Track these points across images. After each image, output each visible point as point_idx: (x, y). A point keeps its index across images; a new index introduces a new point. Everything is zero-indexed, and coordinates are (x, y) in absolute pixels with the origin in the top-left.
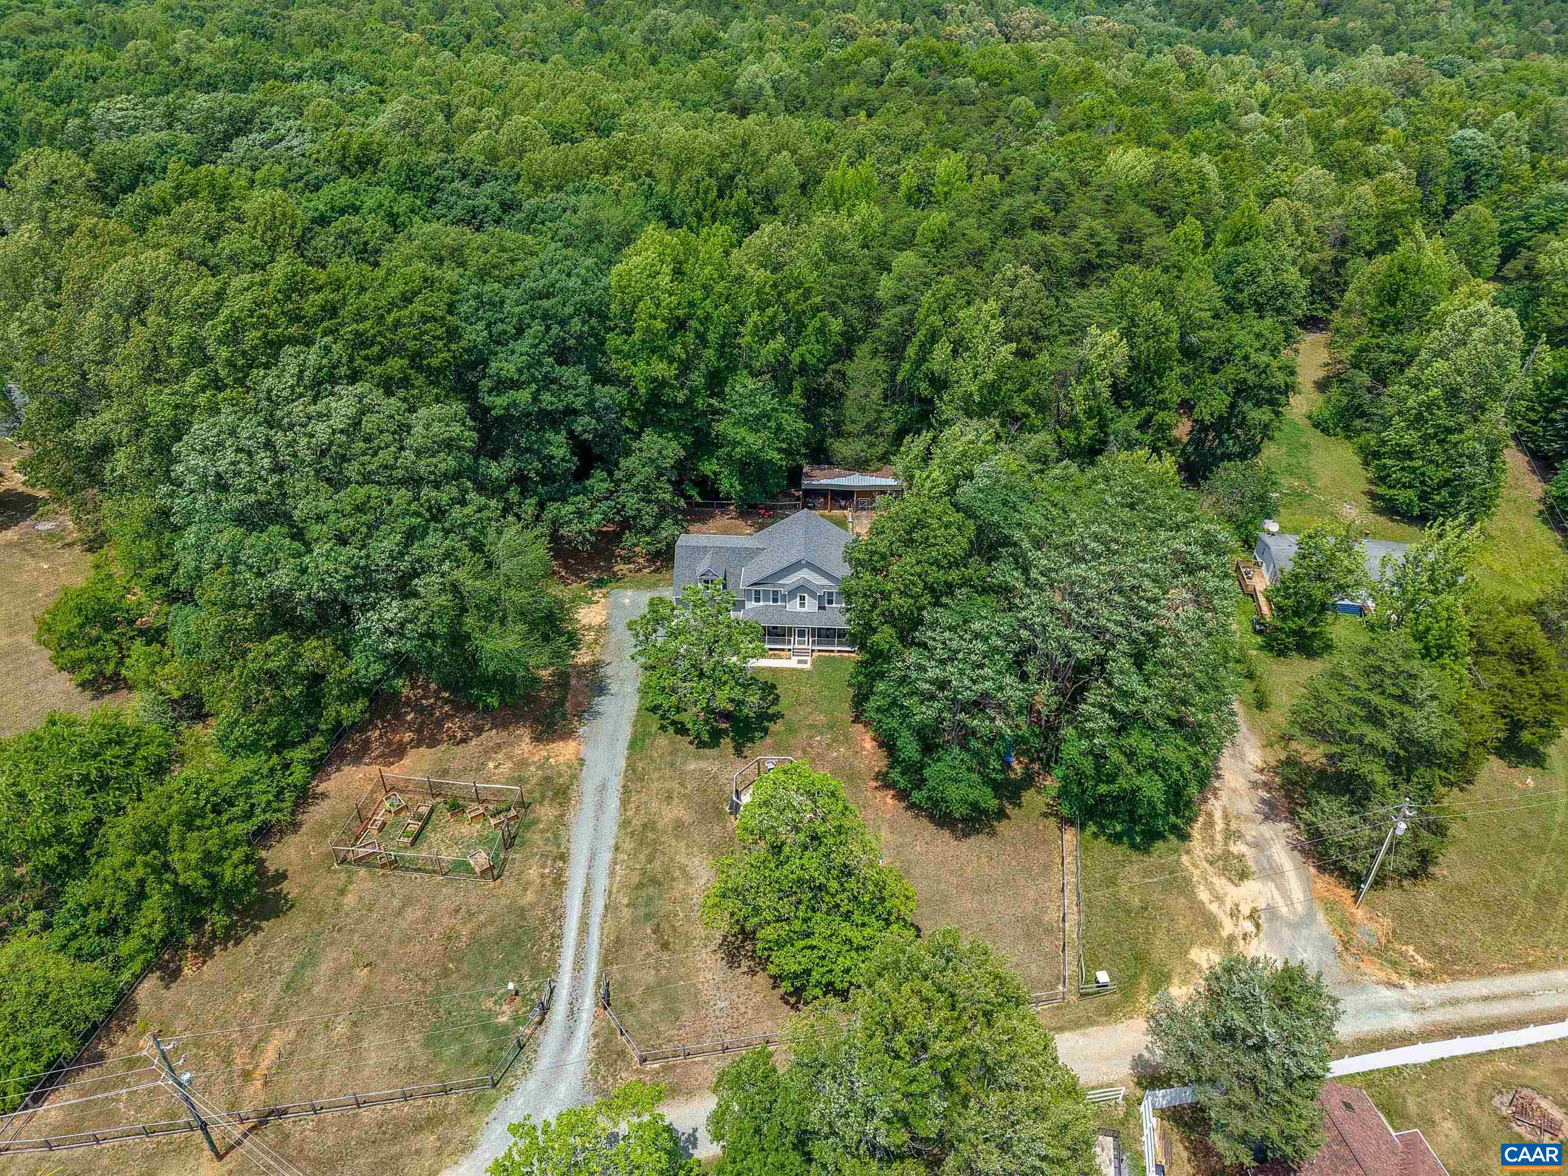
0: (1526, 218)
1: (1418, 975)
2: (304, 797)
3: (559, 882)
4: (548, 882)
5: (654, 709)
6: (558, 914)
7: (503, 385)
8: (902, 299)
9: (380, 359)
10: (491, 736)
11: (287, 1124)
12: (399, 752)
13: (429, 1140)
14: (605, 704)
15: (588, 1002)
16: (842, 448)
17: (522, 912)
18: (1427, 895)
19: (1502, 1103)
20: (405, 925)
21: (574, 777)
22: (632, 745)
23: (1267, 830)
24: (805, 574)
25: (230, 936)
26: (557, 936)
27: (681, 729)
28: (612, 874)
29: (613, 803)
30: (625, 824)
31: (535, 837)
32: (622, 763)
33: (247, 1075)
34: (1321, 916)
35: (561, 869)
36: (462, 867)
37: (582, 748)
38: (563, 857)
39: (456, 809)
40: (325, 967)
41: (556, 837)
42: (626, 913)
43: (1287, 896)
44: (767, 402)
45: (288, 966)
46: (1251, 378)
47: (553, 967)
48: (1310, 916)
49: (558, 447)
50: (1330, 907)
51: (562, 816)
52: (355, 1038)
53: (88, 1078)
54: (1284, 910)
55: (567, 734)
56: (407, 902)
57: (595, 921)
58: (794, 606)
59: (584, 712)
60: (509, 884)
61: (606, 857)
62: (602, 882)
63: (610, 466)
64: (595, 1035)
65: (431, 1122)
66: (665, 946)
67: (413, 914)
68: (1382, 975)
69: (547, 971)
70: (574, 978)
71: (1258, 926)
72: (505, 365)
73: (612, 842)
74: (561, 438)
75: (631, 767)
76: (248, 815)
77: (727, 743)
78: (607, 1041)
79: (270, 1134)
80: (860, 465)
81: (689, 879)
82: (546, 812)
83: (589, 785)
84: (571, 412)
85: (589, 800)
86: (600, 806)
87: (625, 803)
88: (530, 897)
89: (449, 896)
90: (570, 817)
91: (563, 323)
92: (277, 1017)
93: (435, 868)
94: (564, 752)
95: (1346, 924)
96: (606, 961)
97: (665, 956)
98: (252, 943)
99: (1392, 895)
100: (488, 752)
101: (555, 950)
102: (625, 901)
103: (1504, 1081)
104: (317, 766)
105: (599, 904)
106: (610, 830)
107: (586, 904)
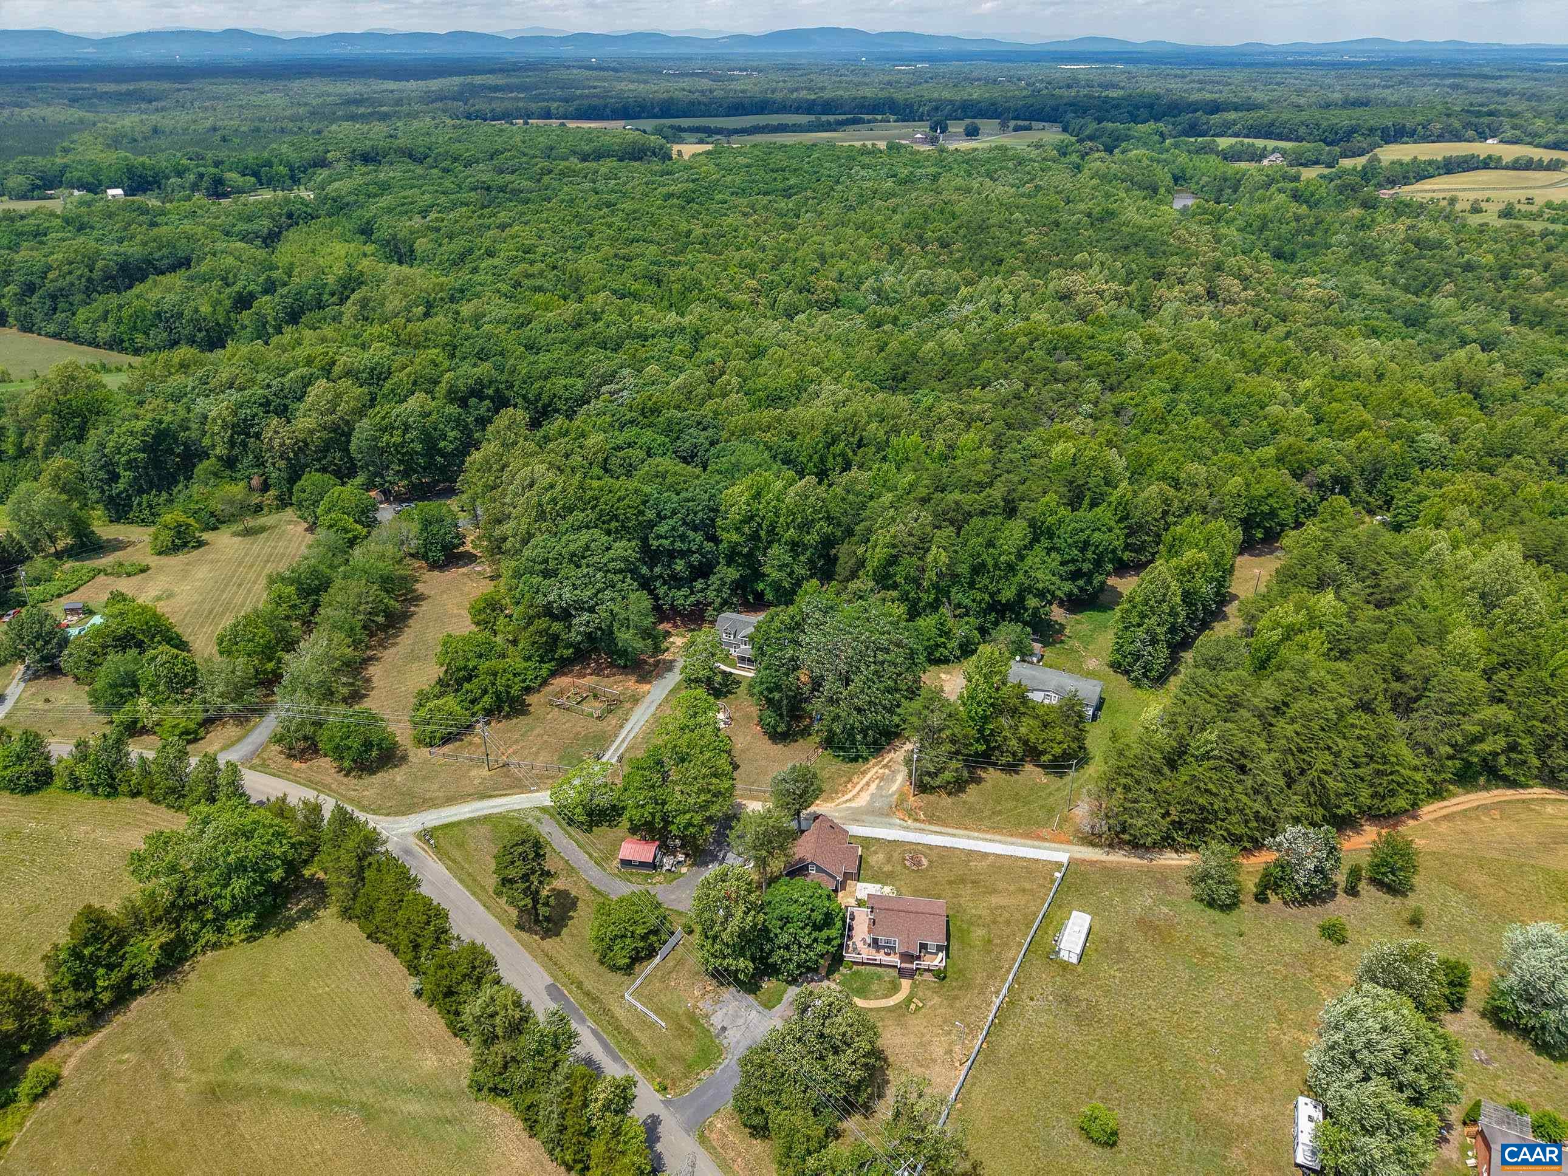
1: (916, 820)
2: (545, 682)
3: (621, 727)
4: (618, 725)
5: (688, 680)
6: (616, 736)
7: (659, 537)
9: (608, 522)
10: (618, 678)
11: (511, 768)
12: (583, 676)
13: (549, 781)
14: (668, 675)
17: (604, 732)
18: (948, 800)
19: (908, 855)
20: (565, 727)
21: (644, 696)
22: (672, 690)
23: (901, 768)
25: (507, 716)
26: (613, 740)
28: (641, 728)
29: (653, 709)
30: (654, 715)
31: (620, 712)
32: (663, 696)
33: (503, 754)
34: (896, 796)
35: (624, 723)
36: (590, 715)
37: (652, 688)
38: (626, 719)
39: (595, 697)
40: (535, 732)
41: (627, 713)
42: (640, 739)
43: (890, 788)
45: (523, 729)
47: (608, 749)
48: (892, 795)
49: (679, 566)
50: (903, 795)
51: (632, 707)
52: (538, 752)
53: (457, 744)
55: (649, 683)
56: (568, 720)
57: (628, 739)
59: (660, 676)
60: (605, 723)
61: (642, 723)
62: (636, 729)
65: (553, 777)
67: (569, 724)
69: (605, 748)
70: (613, 752)
72: (663, 529)
73: (646, 719)
75: (666, 698)
76: (524, 681)
79: (505, 769)
82: (628, 705)
83: (648, 699)
84: (690, 552)
85: (645, 704)
86: (648, 708)
87: (657, 708)
88: (609, 728)
89: (582, 723)
90: (635, 709)
91: (695, 514)
92: (516, 741)
93: (582, 713)
94: (644, 687)
95: (904, 800)
96: (626, 751)
98: (515, 721)
99: (932, 798)
100: (616, 683)
101: (611, 744)
102: (641, 736)
103: (913, 853)
104: (553, 674)
105: (632, 735)
106: (648, 715)
107: (627, 735)
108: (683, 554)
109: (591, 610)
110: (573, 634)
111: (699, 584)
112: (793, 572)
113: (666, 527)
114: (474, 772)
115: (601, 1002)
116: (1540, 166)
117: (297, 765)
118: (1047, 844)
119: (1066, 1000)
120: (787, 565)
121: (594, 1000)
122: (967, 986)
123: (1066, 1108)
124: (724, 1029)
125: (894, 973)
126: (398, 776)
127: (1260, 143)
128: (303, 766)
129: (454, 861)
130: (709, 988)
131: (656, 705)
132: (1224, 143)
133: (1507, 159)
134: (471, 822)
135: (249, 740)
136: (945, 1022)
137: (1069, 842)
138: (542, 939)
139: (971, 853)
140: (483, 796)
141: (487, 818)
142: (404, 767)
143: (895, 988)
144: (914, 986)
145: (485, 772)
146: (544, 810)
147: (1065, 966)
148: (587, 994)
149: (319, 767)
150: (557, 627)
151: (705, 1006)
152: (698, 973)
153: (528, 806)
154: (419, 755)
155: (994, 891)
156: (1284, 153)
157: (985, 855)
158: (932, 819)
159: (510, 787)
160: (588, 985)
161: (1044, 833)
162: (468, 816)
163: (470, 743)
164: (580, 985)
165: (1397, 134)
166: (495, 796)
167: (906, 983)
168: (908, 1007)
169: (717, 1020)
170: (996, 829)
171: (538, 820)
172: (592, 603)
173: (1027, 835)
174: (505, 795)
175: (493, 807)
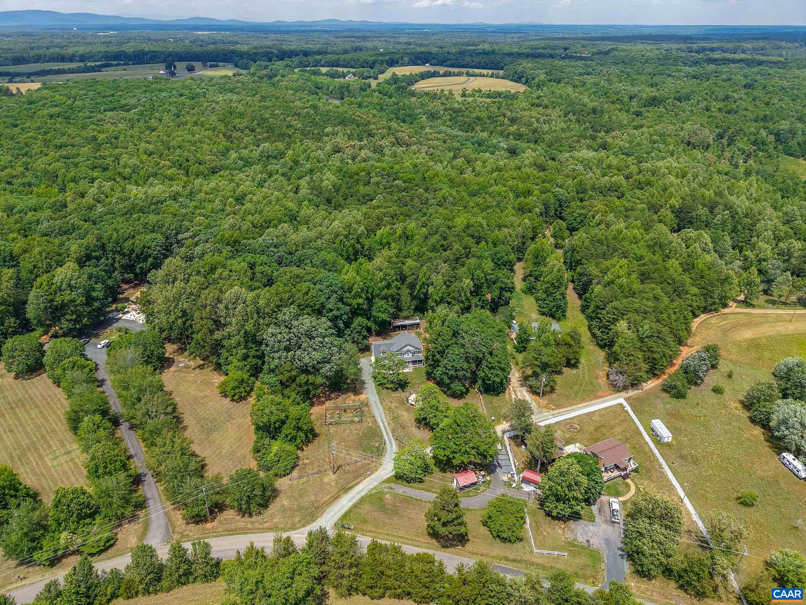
0: (575, 220)
1: (553, 410)
3: (375, 421)
4: (373, 421)
5: (379, 385)
6: (379, 427)
8: (413, 274)
9: (304, 309)
10: (343, 397)
11: (343, 467)
12: (323, 403)
13: (373, 465)
14: (366, 386)
15: (393, 440)
16: (403, 314)
17: (370, 427)
18: (554, 396)
19: (568, 426)
20: (346, 434)
21: (368, 401)
22: (378, 393)
23: (522, 389)
24: (408, 347)
25: (309, 441)
26: (380, 430)
27: (387, 388)
28: (386, 418)
29: (380, 406)
30: (384, 408)
31: (366, 414)
32: (377, 397)
34: (534, 402)
35: (375, 419)
36: (352, 422)
37: (366, 396)
38: (374, 417)
39: (345, 411)
40: (334, 443)
41: (370, 413)
42: (393, 424)
44: (385, 306)
45: (326, 444)
46: (503, 286)
50: (536, 400)
51: (369, 409)
52: (348, 453)
53: (297, 467)
55: (361, 393)
56: (344, 430)
57: (387, 427)
58: (406, 356)
59: (362, 387)
60: (366, 423)
61: (384, 415)
62: (385, 420)
63: (349, 327)
64: (397, 445)
65: (372, 462)
66: (404, 428)
67: (347, 431)
68: (546, 410)
69: (382, 436)
70: (388, 437)
73: (383, 412)
74: (341, 322)
75: (380, 398)
77: (399, 389)
78: (400, 445)
79: (341, 470)
80: (407, 318)
81: (403, 416)
82: (365, 409)
83: (372, 403)
85: (374, 405)
86: (377, 406)
87: (382, 405)
88: (371, 425)
89: (353, 427)
90: (371, 409)
93: (346, 422)
94: (363, 397)
95: (539, 403)
96: (393, 433)
97: (405, 430)
98: (316, 442)
99: (547, 397)
100: (345, 400)
101: (381, 433)
102: (391, 422)
103: (568, 423)
105: (386, 424)
106: (382, 410)
107: (383, 424)
114: (326, 480)
115: (525, 561)
116: (454, 75)
117: (209, 525)
118: (605, 398)
119: (682, 457)
121: (520, 562)
122: (648, 471)
123: (728, 499)
124: (588, 541)
125: (621, 479)
126: (282, 501)
127: (340, 70)
128: (215, 524)
129: (370, 531)
130: (563, 526)
131: (378, 402)
132: (324, 70)
133: (441, 72)
134: (355, 506)
135: (154, 525)
136: (658, 489)
137: (611, 394)
138: (463, 546)
139: (587, 414)
140: (346, 490)
141: (362, 500)
142: (281, 495)
143: (628, 486)
144: (633, 480)
145: (332, 477)
146: (388, 481)
147: (668, 445)
148: (514, 561)
149: (226, 520)
151: (569, 535)
152: (550, 523)
153: (376, 484)
154: (282, 484)
155: (613, 427)
156: (354, 74)
157: (593, 413)
158: (558, 407)
159: (356, 478)
160: (511, 557)
161: (600, 393)
162: (350, 504)
163: (305, 465)
164: (506, 559)
165: (393, 63)
166: (353, 487)
167: (628, 481)
168: (639, 490)
169: (581, 539)
170: (583, 400)
171: (390, 488)
173: (596, 398)
174: (358, 483)
175: (359, 493)
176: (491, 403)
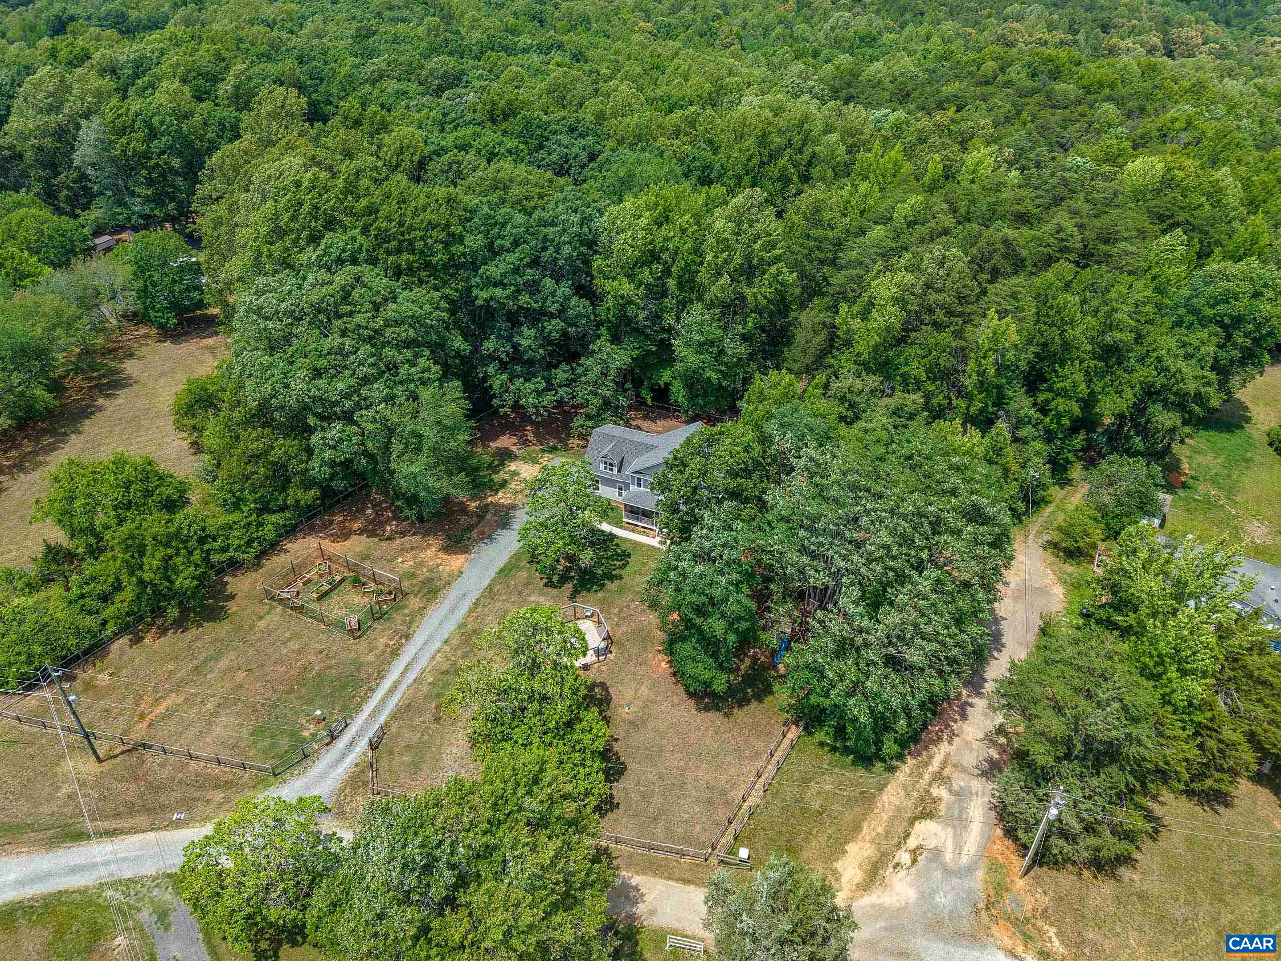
3: (395, 653)
4: (388, 650)
6: (381, 675)
10: (410, 540)
11: (147, 754)
12: (345, 535)
13: (219, 796)
14: (503, 535)
15: (364, 742)
17: (360, 666)
18: (1101, 892)
20: (284, 652)
21: (448, 583)
22: (501, 571)
23: (976, 784)
25: (180, 624)
26: (372, 690)
27: (540, 569)
28: (433, 658)
29: (463, 610)
30: (462, 626)
31: (398, 618)
32: (486, 583)
33: (143, 716)
34: (980, 874)
35: (402, 645)
36: (339, 625)
37: (466, 565)
38: (408, 637)
39: (358, 583)
40: (224, 663)
41: (412, 622)
42: (426, 688)
43: (959, 848)
45: (204, 655)
47: (357, 709)
48: (970, 870)
50: (994, 867)
51: (424, 608)
52: (215, 714)
54: (949, 856)
55: (464, 552)
56: (294, 637)
57: (403, 687)
59: (488, 537)
60: (364, 646)
61: (437, 645)
62: (423, 661)
64: (357, 765)
65: (228, 785)
66: (437, 720)
67: (294, 645)
68: (1009, 943)
69: (350, 711)
70: (366, 722)
71: (914, 861)
73: (446, 636)
75: (490, 588)
77: (568, 588)
78: (363, 772)
79: (135, 758)
82: (414, 602)
83: (454, 592)
84: (547, 314)
85: (449, 602)
86: (453, 609)
87: (471, 610)
88: (370, 657)
89: (321, 641)
90: (429, 611)
91: (557, 248)
92: (178, 686)
93: (323, 619)
94: (454, 563)
95: (1000, 888)
96: (393, 717)
97: (434, 726)
98: (194, 632)
99: (1065, 879)
100: (402, 551)
101: (366, 698)
102: (430, 680)
104: (290, 531)
105: (411, 677)
106: (450, 627)
107: (403, 673)
108: (537, 317)
109: (348, 418)
110: (315, 462)
111: (561, 373)
112: (722, 352)
113: (503, 267)
114: (65, 766)
120: (712, 343)
131: (468, 603)
134: (11, 913)
141: (49, 904)
145: (91, 767)
150: (283, 447)
153: (150, 869)
159: (132, 810)
162: (9, 896)
166: (87, 838)
171: (162, 916)
172: (348, 404)
174: (112, 834)
175: (74, 870)
176: (805, 782)
